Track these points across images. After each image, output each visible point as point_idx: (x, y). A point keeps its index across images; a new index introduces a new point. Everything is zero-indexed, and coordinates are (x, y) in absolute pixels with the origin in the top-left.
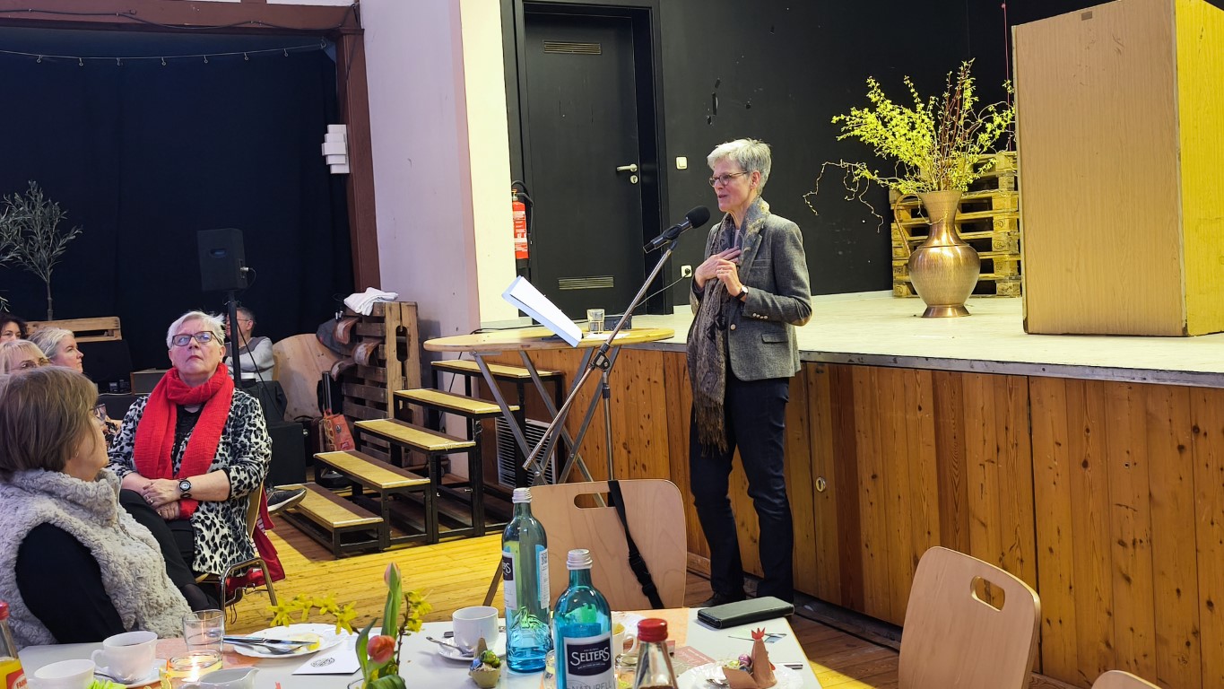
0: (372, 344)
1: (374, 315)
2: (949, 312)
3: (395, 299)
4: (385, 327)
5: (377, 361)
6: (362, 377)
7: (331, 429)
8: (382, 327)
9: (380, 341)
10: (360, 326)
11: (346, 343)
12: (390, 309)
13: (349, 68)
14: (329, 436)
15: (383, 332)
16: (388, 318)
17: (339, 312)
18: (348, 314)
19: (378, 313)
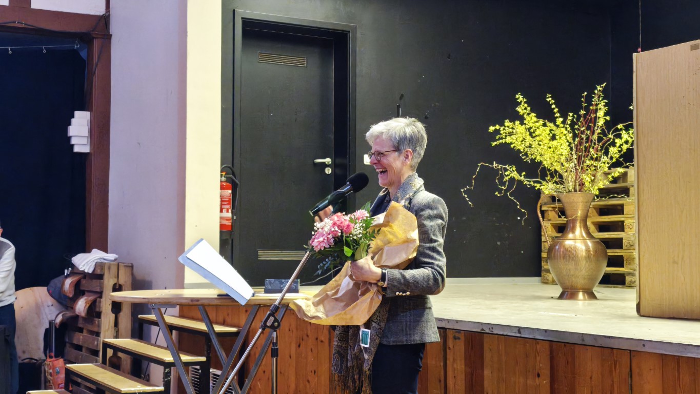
0: (92, 298)
1: (96, 273)
2: (581, 295)
3: (115, 260)
4: (103, 283)
5: (94, 312)
6: (82, 326)
7: (51, 371)
8: (100, 283)
9: (98, 295)
10: (83, 282)
11: (71, 296)
12: (109, 268)
13: (97, 65)
14: (49, 377)
15: (102, 288)
16: (106, 277)
17: (68, 269)
18: (75, 272)
19: (98, 272)
